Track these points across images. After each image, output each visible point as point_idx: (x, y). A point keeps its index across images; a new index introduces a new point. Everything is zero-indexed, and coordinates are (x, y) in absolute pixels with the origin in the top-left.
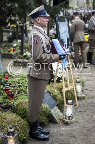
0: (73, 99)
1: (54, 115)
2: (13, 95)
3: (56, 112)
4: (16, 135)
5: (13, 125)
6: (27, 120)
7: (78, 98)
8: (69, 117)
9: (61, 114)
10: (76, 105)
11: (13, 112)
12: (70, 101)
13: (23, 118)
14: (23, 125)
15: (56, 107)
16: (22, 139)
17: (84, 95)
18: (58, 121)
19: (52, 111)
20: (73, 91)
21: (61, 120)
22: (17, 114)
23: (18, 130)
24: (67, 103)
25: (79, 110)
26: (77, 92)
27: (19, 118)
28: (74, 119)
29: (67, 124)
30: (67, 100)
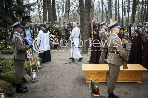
0: (36, 69)
1: (26, 78)
2: (2, 70)
3: (27, 77)
4: (5, 92)
5: (3, 87)
6: (11, 83)
7: (39, 68)
8: (34, 79)
9: (30, 77)
10: (38, 72)
11: (3, 80)
12: (34, 70)
13: (9, 82)
14: (9, 86)
15: (27, 74)
16: (9, 94)
17: (41, 66)
18: (29, 81)
19: (25, 77)
20: (36, 65)
21: (30, 80)
22: (5, 80)
23: (6, 89)
24: (33, 71)
25: (39, 74)
26: (38, 65)
27: (6, 82)
28: (37, 79)
29: (33, 82)
30: (33, 70)
